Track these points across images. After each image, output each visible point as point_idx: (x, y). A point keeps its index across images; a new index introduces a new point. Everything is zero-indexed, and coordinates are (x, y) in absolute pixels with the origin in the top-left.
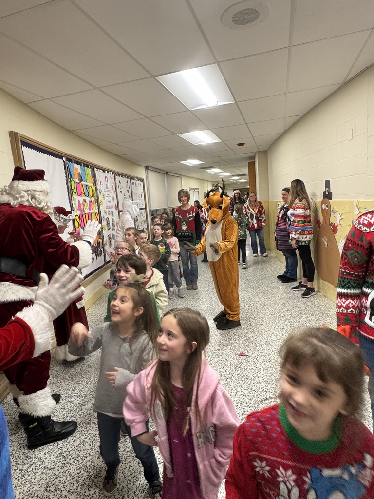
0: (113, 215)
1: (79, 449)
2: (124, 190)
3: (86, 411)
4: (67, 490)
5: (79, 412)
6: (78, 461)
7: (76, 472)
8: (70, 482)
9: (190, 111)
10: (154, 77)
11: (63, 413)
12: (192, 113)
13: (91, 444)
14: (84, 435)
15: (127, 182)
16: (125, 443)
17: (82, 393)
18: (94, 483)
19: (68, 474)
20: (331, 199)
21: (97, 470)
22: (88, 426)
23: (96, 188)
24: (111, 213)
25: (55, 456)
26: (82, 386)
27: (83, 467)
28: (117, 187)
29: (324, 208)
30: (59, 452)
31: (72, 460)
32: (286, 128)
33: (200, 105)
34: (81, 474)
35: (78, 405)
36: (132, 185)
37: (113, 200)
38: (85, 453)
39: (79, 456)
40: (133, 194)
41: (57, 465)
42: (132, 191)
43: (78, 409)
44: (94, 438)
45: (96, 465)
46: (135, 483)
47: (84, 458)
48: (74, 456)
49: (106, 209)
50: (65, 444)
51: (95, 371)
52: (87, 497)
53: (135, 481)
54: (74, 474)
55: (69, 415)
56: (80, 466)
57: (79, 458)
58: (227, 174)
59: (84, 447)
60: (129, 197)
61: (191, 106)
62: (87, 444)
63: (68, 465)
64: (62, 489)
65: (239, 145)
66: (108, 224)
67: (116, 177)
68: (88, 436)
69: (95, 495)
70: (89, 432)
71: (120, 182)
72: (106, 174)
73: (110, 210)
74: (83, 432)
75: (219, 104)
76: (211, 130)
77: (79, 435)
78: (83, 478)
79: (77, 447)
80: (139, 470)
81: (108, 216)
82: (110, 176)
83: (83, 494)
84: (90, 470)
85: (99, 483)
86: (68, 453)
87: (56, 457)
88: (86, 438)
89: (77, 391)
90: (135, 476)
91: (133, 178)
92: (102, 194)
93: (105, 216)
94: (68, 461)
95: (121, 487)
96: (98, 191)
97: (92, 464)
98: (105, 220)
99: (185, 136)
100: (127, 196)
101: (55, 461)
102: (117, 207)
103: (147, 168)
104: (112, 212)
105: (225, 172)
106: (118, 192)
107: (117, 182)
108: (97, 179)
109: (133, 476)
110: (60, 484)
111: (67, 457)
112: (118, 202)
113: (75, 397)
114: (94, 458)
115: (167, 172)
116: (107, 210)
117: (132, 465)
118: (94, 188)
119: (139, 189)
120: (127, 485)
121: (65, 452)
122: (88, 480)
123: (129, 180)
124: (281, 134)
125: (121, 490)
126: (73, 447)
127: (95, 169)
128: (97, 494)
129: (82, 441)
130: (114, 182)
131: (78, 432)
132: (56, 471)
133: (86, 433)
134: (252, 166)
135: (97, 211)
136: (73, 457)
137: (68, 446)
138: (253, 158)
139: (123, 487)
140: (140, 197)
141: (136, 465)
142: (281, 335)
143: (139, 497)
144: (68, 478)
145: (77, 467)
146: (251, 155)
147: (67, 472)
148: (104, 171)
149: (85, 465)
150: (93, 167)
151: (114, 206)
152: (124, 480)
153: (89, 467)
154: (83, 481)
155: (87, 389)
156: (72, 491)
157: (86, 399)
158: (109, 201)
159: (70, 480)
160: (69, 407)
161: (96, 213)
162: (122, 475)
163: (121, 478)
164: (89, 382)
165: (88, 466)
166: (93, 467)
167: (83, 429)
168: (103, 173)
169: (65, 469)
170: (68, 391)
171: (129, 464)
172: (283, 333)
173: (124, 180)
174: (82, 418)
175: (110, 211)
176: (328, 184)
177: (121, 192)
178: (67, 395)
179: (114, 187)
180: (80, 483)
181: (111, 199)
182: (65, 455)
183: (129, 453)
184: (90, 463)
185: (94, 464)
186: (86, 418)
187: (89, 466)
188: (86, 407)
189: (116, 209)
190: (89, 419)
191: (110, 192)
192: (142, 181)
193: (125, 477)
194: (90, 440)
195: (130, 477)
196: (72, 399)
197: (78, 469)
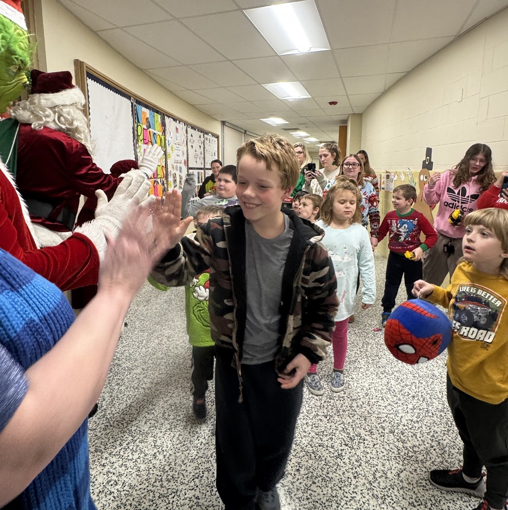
0: (181, 171)
1: (125, 413)
2: (196, 145)
3: (135, 375)
4: (109, 452)
5: (127, 375)
6: (123, 424)
7: (120, 435)
8: (112, 444)
9: (279, 56)
10: (240, 9)
11: (110, 375)
12: (281, 59)
13: (138, 409)
14: (131, 399)
15: (200, 137)
16: (175, 411)
17: (132, 356)
18: (139, 448)
19: (111, 437)
20: (432, 170)
21: (143, 436)
22: (136, 390)
23: (165, 138)
24: (179, 168)
25: (97, 417)
26: (133, 350)
27: (128, 431)
28: (189, 141)
29: (422, 179)
30: (102, 414)
31: (116, 423)
32: (387, 88)
33: (291, 50)
34: (125, 437)
35: (127, 369)
36: (206, 141)
37: (183, 154)
38: (131, 418)
39: (124, 420)
40: (205, 151)
41: (99, 427)
42: (204, 148)
43: (126, 373)
44: (142, 403)
45: (142, 430)
46: (184, 452)
47: (129, 422)
48: (119, 419)
49: (173, 164)
50: (110, 406)
51: (148, 336)
52: (130, 461)
53: (184, 449)
54: (117, 436)
55: (116, 377)
56: (124, 430)
57: (124, 422)
58: (313, 139)
59: (130, 411)
60: (201, 154)
61: (281, 50)
62: (133, 409)
63: (111, 428)
64: (103, 450)
65: (331, 103)
66: (175, 181)
67: (188, 129)
68: (135, 401)
69: (139, 460)
70: (136, 397)
71: (192, 136)
72: (177, 124)
73: (179, 165)
74: (130, 396)
75: (313, 50)
76: (300, 81)
77: (125, 398)
78: (127, 442)
79: (122, 410)
80: (189, 439)
81: (175, 171)
82: (181, 126)
83: (126, 458)
84: (135, 435)
85: (144, 448)
86: (112, 416)
87: (99, 418)
88: (133, 402)
89: (127, 354)
90: (184, 445)
91: (207, 133)
92: (170, 146)
93: (172, 171)
94: (112, 424)
95: (168, 454)
96: (167, 142)
97: (138, 429)
98: (172, 175)
99: (270, 87)
100: (198, 153)
101: (97, 422)
102: (187, 162)
103: (223, 123)
104: (181, 168)
105: (312, 136)
106: (188, 146)
107: (189, 135)
108: (167, 128)
109: (182, 445)
110: (101, 445)
111: (110, 419)
112: (188, 158)
113: (124, 360)
114: (141, 423)
115: (245, 131)
116: (175, 165)
117: (182, 434)
118: (163, 137)
119: (212, 146)
120: (175, 453)
121: (109, 414)
122: (132, 444)
123: (202, 134)
124: (379, 94)
125: (168, 458)
126: (118, 410)
127: (166, 117)
128: (141, 459)
129: (128, 405)
130: (185, 134)
131: (125, 396)
132: (98, 432)
133: (133, 397)
134: (343, 131)
135: (164, 165)
136: (117, 420)
137: (113, 409)
138: (345, 121)
139: (171, 455)
140: (214, 155)
141: (186, 434)
142: (361, 317)
143: (188, 466)
144: (111, 440)
145: (121, 430)
146: (344, 117)
147: (110, 434)
148: (175, 120)
149: (130, 429)
150: (164, 114)
151: (183, 162)
152: (172, 448)
153: (134, 432)
154: (127, 444)
155: (138, 353)
156: (113, 453)
157: (135, 364)
158: (178, 155)
159: (113, 442)
160: (116, 369)
161: (163, 166)
162: (170, 442)
163: (169, 446)
164: (141, 347)
165: (133, 430)
166: (138, 432)
167: (130, 393)
168: (174, 122)
169: (108, 431)
170: (117, 354)
171: (179, 433)
172: (363, 314)
173: (196, 134)
174: (130, 382)
175: (178, 167)
176: (429, 152)
177: (192, 146)
178: (115, 358)
179: (185, 140)
180: (123, 446)
181: (180, 153)
182: (109, 417)
183: (179, 422)
184: (136, 428)
185: (140, 429)
186: (135, 382)
187: (135, 430)
188: (135, 371)
189: (185, 165)
190: (138, 384)
191: (181, 145)
192: (218, 137)
193: (173, 445)
194: (137, 405)
195: (179, 446)
196: (120, 362)
197: (122, 432)
